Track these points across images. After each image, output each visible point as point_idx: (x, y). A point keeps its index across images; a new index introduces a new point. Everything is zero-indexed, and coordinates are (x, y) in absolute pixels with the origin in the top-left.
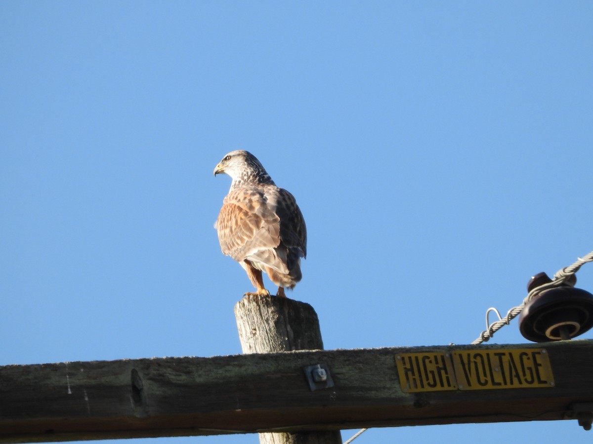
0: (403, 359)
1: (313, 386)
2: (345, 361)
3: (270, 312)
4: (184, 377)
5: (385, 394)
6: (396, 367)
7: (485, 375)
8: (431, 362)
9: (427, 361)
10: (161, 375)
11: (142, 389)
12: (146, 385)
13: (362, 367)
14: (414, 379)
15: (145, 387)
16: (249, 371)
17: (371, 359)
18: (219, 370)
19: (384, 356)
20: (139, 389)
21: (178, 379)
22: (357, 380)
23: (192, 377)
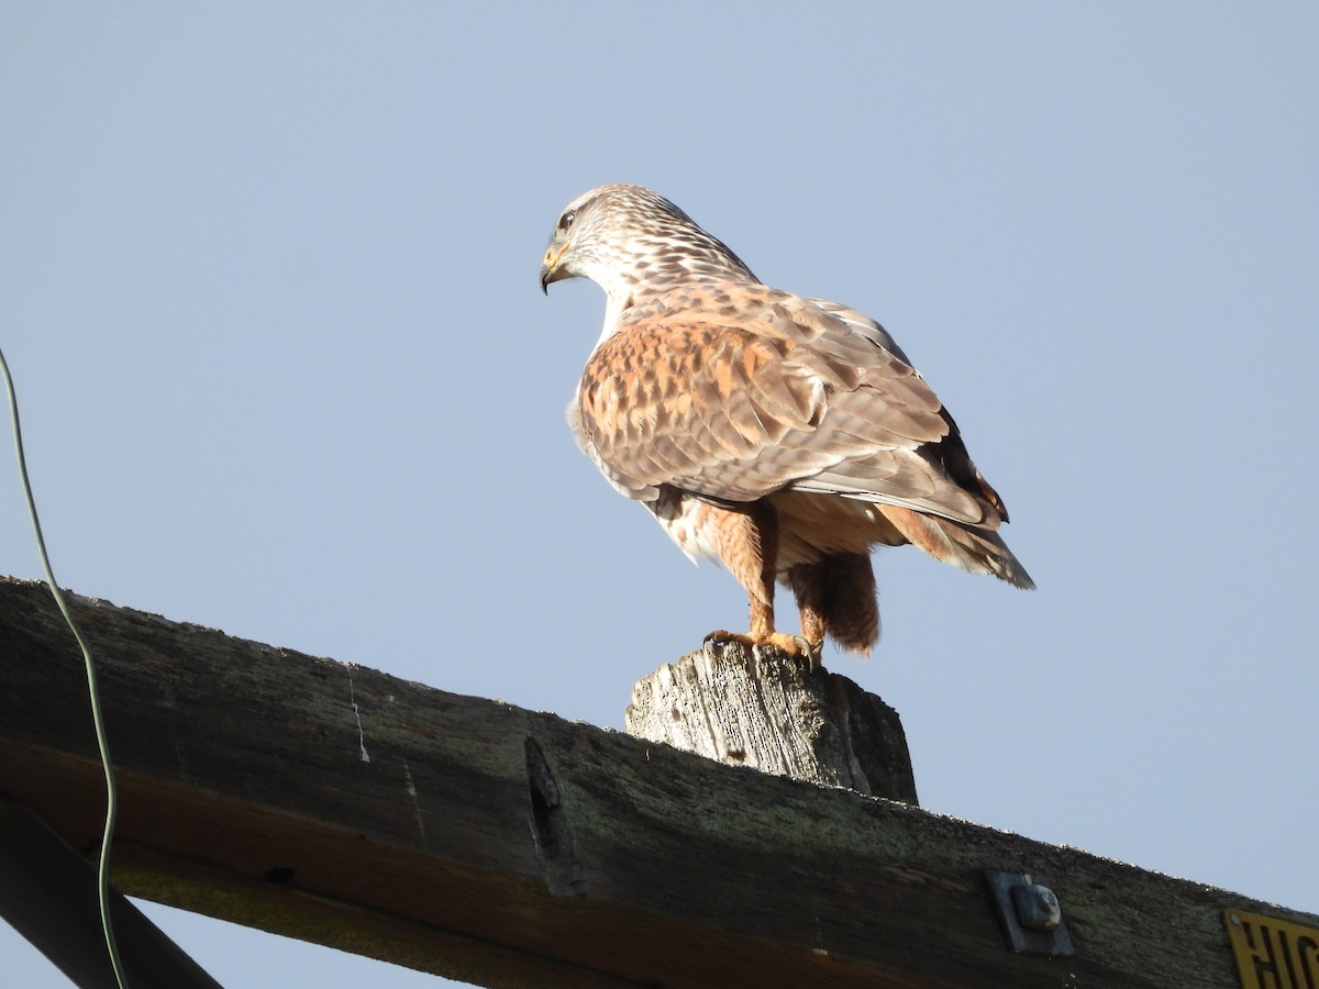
0: (1246, 926)
1: (1019, 940)
2: (1094, 886)
3: (795, 706)
4: (667, 803)
6: (1229, 946)
9: (1311, 953)
10: (604, 778)
11: (558, 806)
12: (566, 792)
13: (1140, 920)
15: (566, 803)
16: (840, 839)
17: (1159, 902)
18: (760, 812)
19: (1193, 905)
20: (549, 805)
21: (652, 804)
22: (1128, 956)
23: (689, 809)
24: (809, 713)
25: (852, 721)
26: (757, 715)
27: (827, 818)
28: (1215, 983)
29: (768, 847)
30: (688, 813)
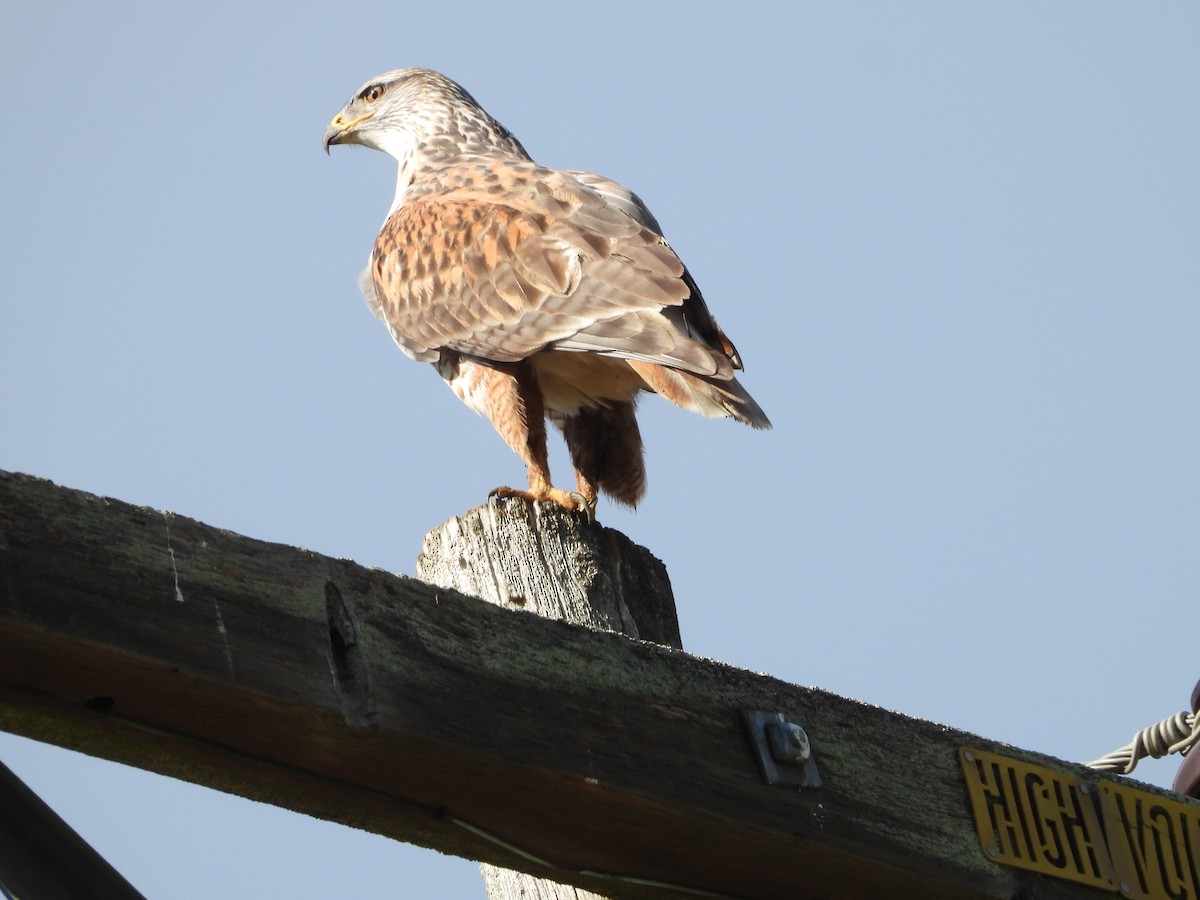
0: (979, 764)
1: (772, 772)
2: (841, 724)
4: (453, 643)
5: (942, 849)
6: (963, 781)
7: (1180, 875)
8: (1045, 794)
9: (1037, 789)
10: (396, 620)
11: (354, 645)
12: (362, 633)
13: (882, 755)
14: (1011, 830)
15: (362, 642)
16: (611, 678)
17: (900, 740)
18: (538, 653)
19: (930, 743)
20: (346, 643)
21: (440, 644)
22: (870, 789)
23: (474, 649)
24: (584, 563)
25: (623, 572)
26: (536, 563)
27: (599, 659)
28: (949, 814)
29: (545, 685)
30: (472, 652)
